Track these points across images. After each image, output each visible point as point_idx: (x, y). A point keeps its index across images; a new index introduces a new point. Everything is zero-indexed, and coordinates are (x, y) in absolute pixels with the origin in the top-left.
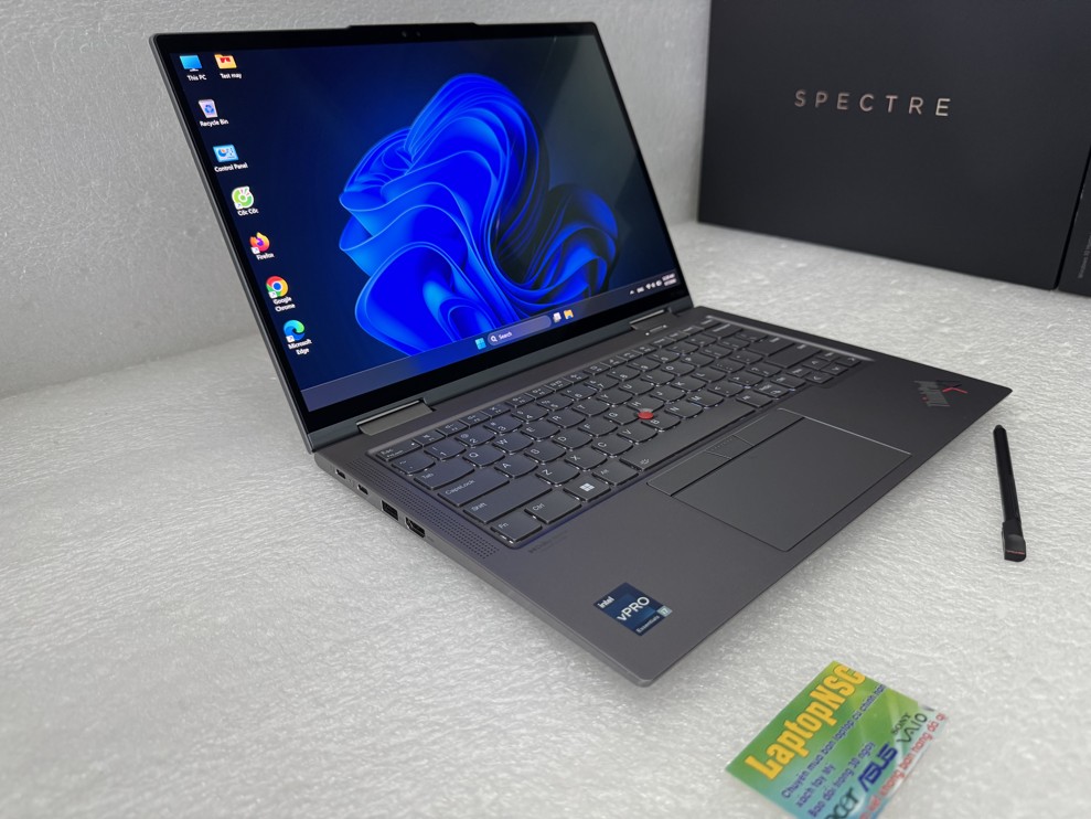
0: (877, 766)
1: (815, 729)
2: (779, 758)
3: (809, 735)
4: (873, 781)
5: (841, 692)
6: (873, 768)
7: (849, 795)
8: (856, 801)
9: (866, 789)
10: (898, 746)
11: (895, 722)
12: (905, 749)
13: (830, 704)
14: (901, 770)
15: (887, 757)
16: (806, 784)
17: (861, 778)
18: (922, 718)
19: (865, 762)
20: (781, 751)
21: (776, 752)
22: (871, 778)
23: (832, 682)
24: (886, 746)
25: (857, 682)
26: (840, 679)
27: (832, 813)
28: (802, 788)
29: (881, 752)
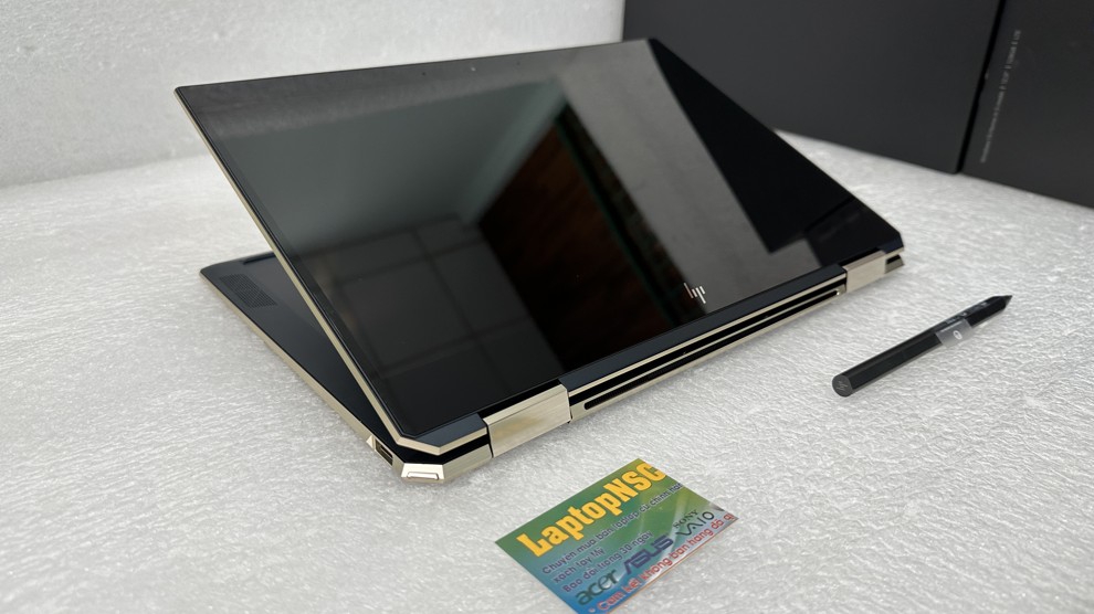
0: (648, 553)
1: (597, 516)
2: (552, 539)
3: (589, 522)
4: (638, 566)
6: (643, 554)
7: (610, 576)
9: (629, 572)
13: (621, 496)
14: (671, 558)
15: (659, 547)
18: (709, 516)
19: (637, 548)
20: (556, 533)
21: (551, 533)
22: (638, 563)
23: (630, 477)
24: (664, 536)
25: (656, 479)
26: (639, 475)
27: (586, 589)
28: (566, 566)
29: (656, 542)
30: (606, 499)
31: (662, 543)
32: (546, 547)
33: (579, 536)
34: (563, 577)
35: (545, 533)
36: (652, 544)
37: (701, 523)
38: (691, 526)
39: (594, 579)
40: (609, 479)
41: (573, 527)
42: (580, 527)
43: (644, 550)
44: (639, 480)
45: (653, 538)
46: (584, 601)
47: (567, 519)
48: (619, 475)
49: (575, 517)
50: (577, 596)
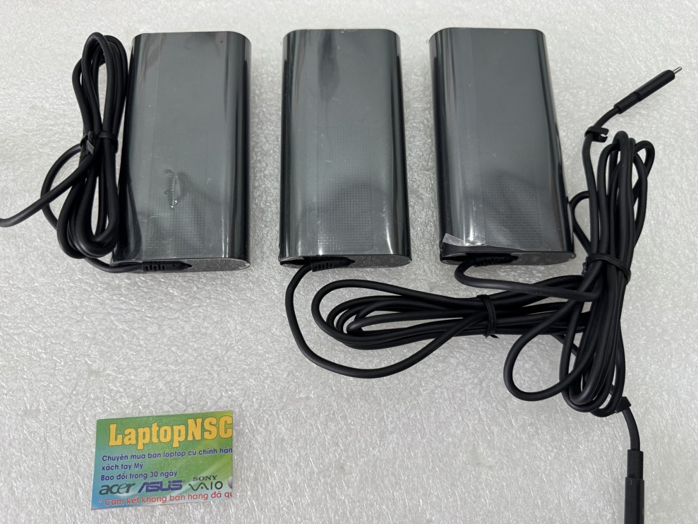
0: (161, 485)
1: (162, 439)
2: (127, 438)
3: (155, 440)
4: (147, 490)
5: (205, 433)
6: (159, 485)
7: (129, 486)
8: (127, 492)
9: (140, 491)
10: (185, 487)
11: (204, 474)
12: (186, 491)
13: (190, 433)
14: (168, 498)
15: (172, 487)
16: (119, 463)
17: (145, 484)
18: (219, 485)
19: (159, 479)
20: (133, 436)
21: (130, 433)
22: (150, 488)
23: (210, 423)
24: (180, 481)
25: (223, 435)
26: (217, 425)
27: (110, 486)
28: (115, 463)
29: (174, 482)
30: (179, 431)
31: (176, 485)
32: (119, 442)
33: (140, 447)
34: (109, 468)
35: (127, 432)
36: (169, 482)
37: (209, 487)
38: (202, 485)
39: (119, 482)
40: (194, 417)
41: (144, 438)
42: (147, 440)
43: (161, 483)
44: (214, 430)
45: (172, 478)
46: (103, 492)
47: (147, 430)
48: (204, 416)
49: (151, 431)
50: (102, 487)
